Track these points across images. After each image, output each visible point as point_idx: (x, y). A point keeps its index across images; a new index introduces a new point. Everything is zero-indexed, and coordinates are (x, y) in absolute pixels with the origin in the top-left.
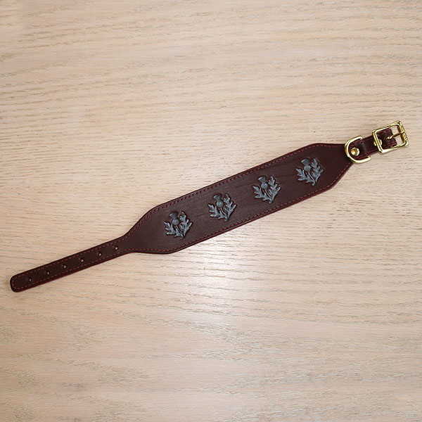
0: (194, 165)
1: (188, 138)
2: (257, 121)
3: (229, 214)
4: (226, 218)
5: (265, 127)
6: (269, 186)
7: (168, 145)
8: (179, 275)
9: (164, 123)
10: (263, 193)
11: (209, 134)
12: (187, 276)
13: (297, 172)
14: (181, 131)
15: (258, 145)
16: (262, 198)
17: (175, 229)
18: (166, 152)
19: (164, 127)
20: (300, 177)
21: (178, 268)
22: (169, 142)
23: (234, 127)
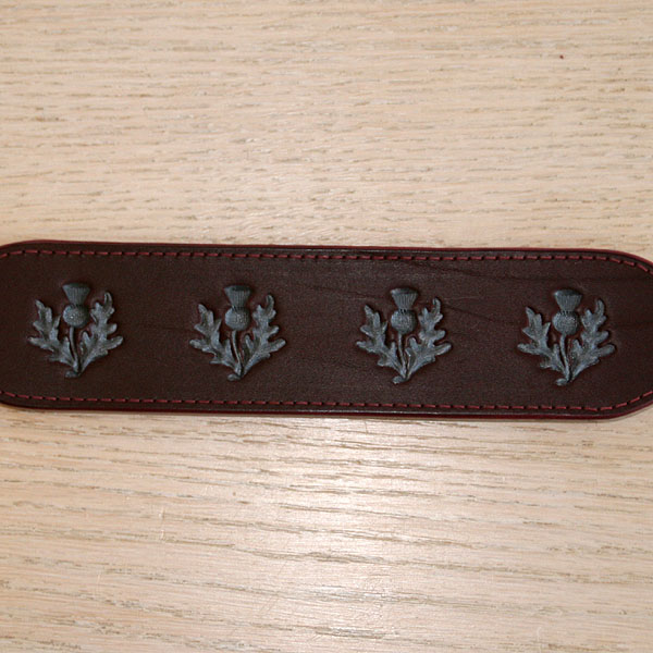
0: (142, 161)
1: (126, 66)
2: (363, 14)
3: (251, 363)
4: (237, 370)
5: (390, 35)
6: (417, 327)
7: (55, 89)
8: (75, 536)
9: (44, 12)
10: (387, 343)
11: (195, 54)
12: (103, 539)
13: (524, 322)
14: (98, 42)
15: (362, 99)
16: (376, 357)
17: (61, 337)
18: (46, 113)
19: (43, 27)
20: (526, 340)
21: (70, 510)
22: (59, 78)
23: (285, 33)
